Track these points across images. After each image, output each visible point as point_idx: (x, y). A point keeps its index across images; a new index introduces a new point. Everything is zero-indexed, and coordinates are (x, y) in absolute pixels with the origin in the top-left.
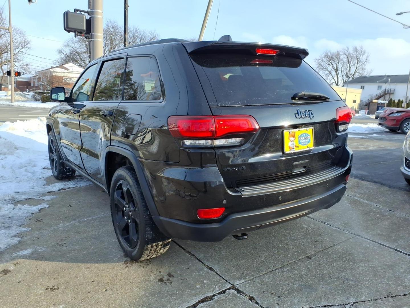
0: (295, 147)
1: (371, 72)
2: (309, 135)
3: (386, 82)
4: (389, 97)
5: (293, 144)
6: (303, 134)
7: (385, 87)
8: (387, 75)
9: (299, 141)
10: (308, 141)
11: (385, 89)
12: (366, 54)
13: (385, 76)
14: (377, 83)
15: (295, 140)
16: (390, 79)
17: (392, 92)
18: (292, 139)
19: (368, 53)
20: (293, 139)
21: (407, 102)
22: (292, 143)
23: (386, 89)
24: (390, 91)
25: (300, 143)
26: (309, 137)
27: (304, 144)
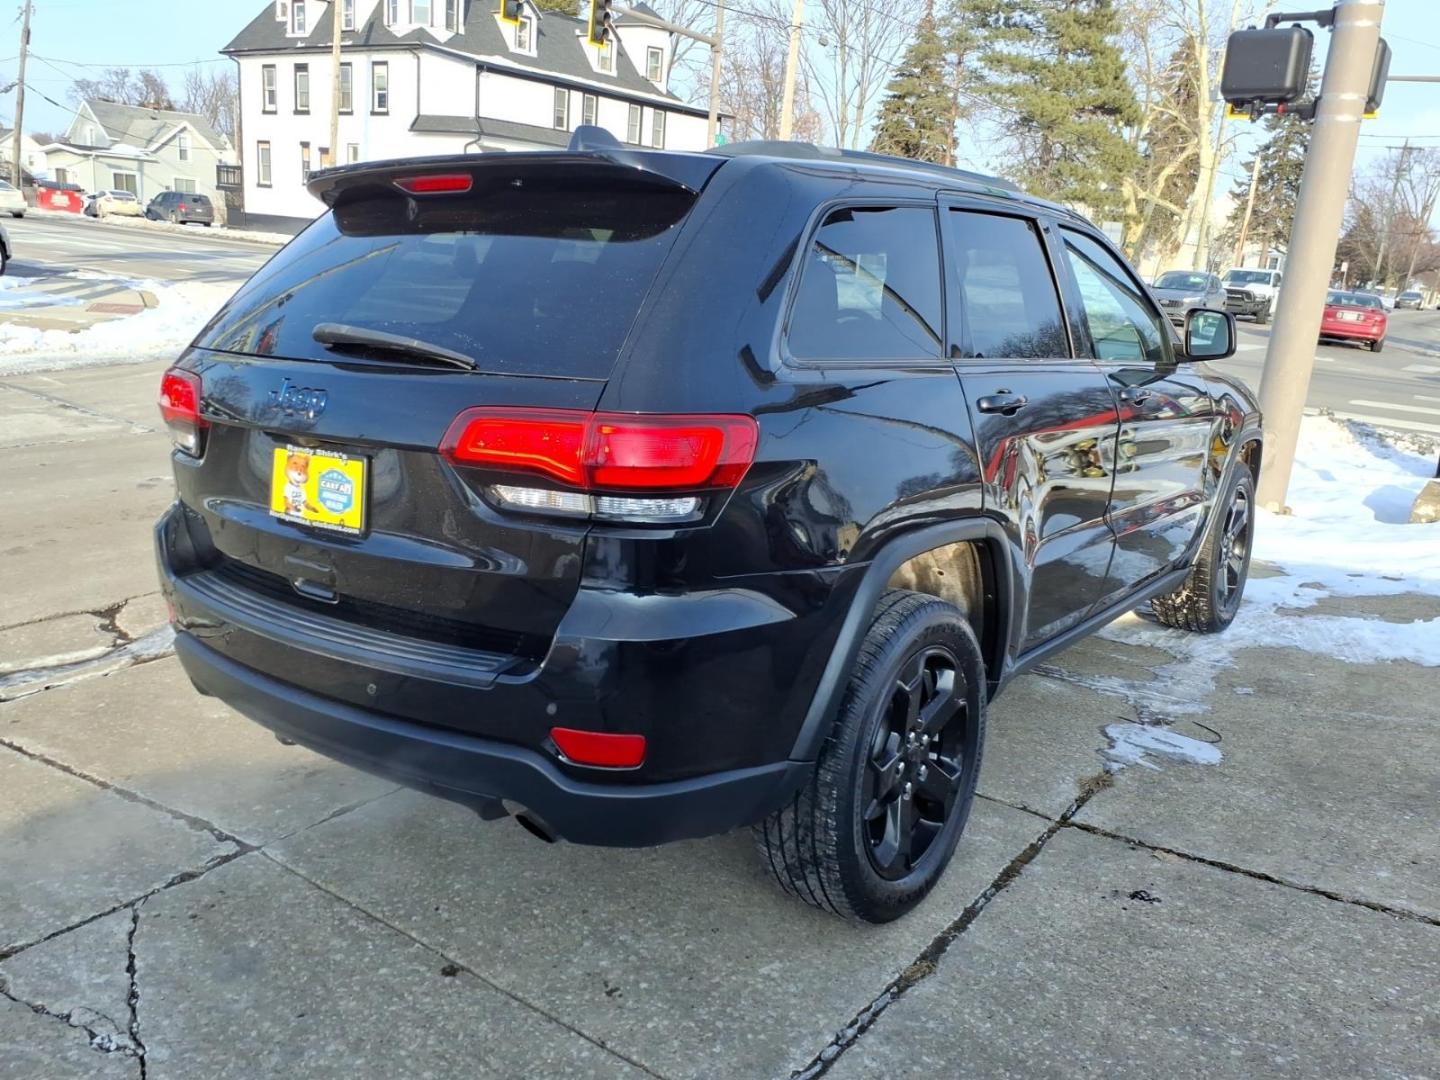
0: (302, 507)
2: (348, 482)
5: (298, 495)
6: (332, 472)
9: (321, 491)
10: (344, 499)
15: (305, 482)
18: (294, 475)
20: (299, 478)
22: (296, 489)
25: (324, 500)
26: (347, 486)
27: (333, 505)
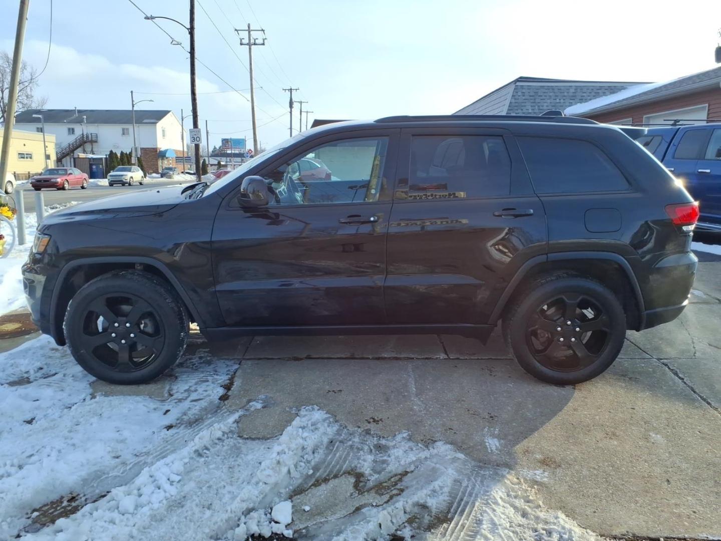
1: (44, 102)
3: (79, 121)
4: (91, 147)
7: (80, 130)
8: (77, 109)
11: (81, 133)
12: (29, 69)
13: (75, 110)
14: (65, 123)
16: (85, 117)
17: (94, 139)
19: (32, 68)
21: (137, 155)
23: (83, 134)
24: (92, 138)
